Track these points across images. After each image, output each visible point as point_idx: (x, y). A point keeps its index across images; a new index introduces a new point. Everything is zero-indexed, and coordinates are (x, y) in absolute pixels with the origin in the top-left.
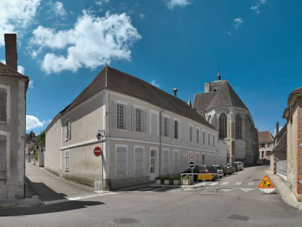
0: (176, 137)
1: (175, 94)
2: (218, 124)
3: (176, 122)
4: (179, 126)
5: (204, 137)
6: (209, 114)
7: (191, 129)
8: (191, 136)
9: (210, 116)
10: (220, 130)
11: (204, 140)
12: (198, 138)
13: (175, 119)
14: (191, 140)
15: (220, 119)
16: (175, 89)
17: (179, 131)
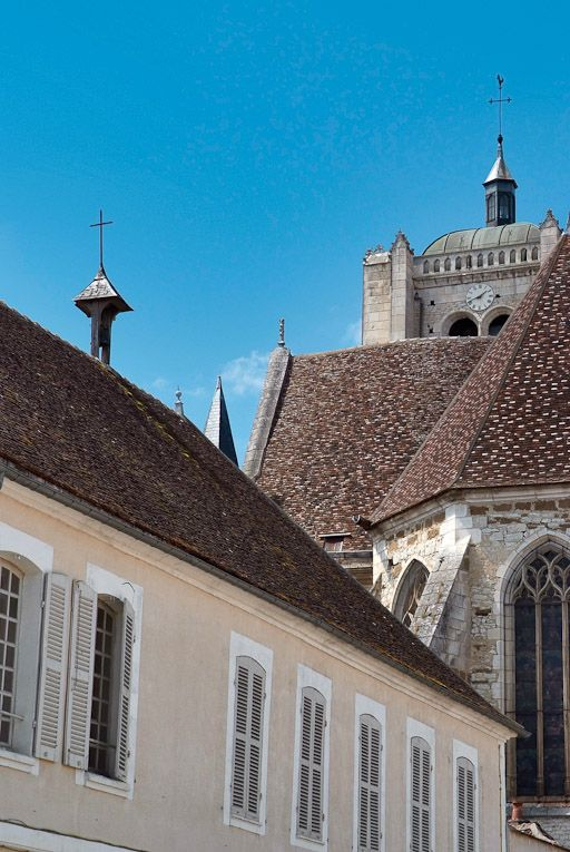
0: (102, 761)
1: (103, 339)
2: (499, 658)
3: (110, 615)
4: (137, 656)
5: (370, 771)
6: (405, 551)
7: (249, 687)
8: (247, 762)
9: (417, 574)
10: (523, 712)
11: (369, 804)
12: (311, 784)
13: (103, 582)
14: (246, 796)
15: (521, 606)
16: (102, 288)
17: (135, 697)
